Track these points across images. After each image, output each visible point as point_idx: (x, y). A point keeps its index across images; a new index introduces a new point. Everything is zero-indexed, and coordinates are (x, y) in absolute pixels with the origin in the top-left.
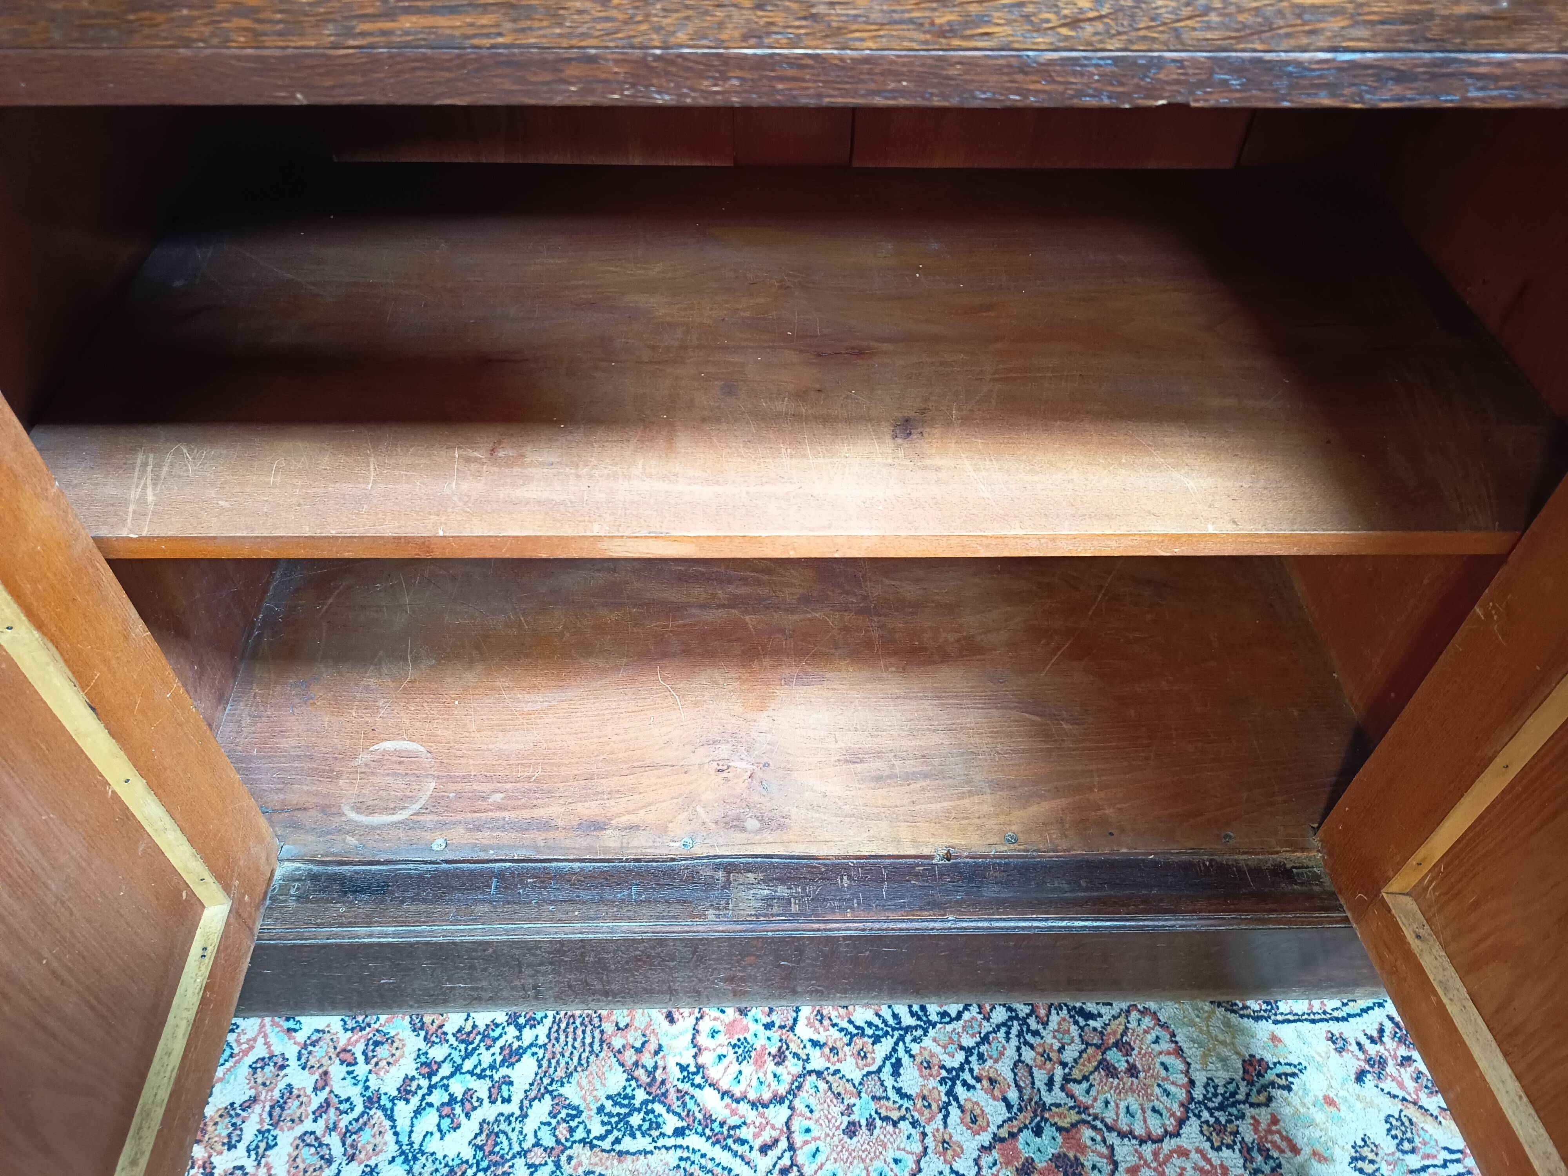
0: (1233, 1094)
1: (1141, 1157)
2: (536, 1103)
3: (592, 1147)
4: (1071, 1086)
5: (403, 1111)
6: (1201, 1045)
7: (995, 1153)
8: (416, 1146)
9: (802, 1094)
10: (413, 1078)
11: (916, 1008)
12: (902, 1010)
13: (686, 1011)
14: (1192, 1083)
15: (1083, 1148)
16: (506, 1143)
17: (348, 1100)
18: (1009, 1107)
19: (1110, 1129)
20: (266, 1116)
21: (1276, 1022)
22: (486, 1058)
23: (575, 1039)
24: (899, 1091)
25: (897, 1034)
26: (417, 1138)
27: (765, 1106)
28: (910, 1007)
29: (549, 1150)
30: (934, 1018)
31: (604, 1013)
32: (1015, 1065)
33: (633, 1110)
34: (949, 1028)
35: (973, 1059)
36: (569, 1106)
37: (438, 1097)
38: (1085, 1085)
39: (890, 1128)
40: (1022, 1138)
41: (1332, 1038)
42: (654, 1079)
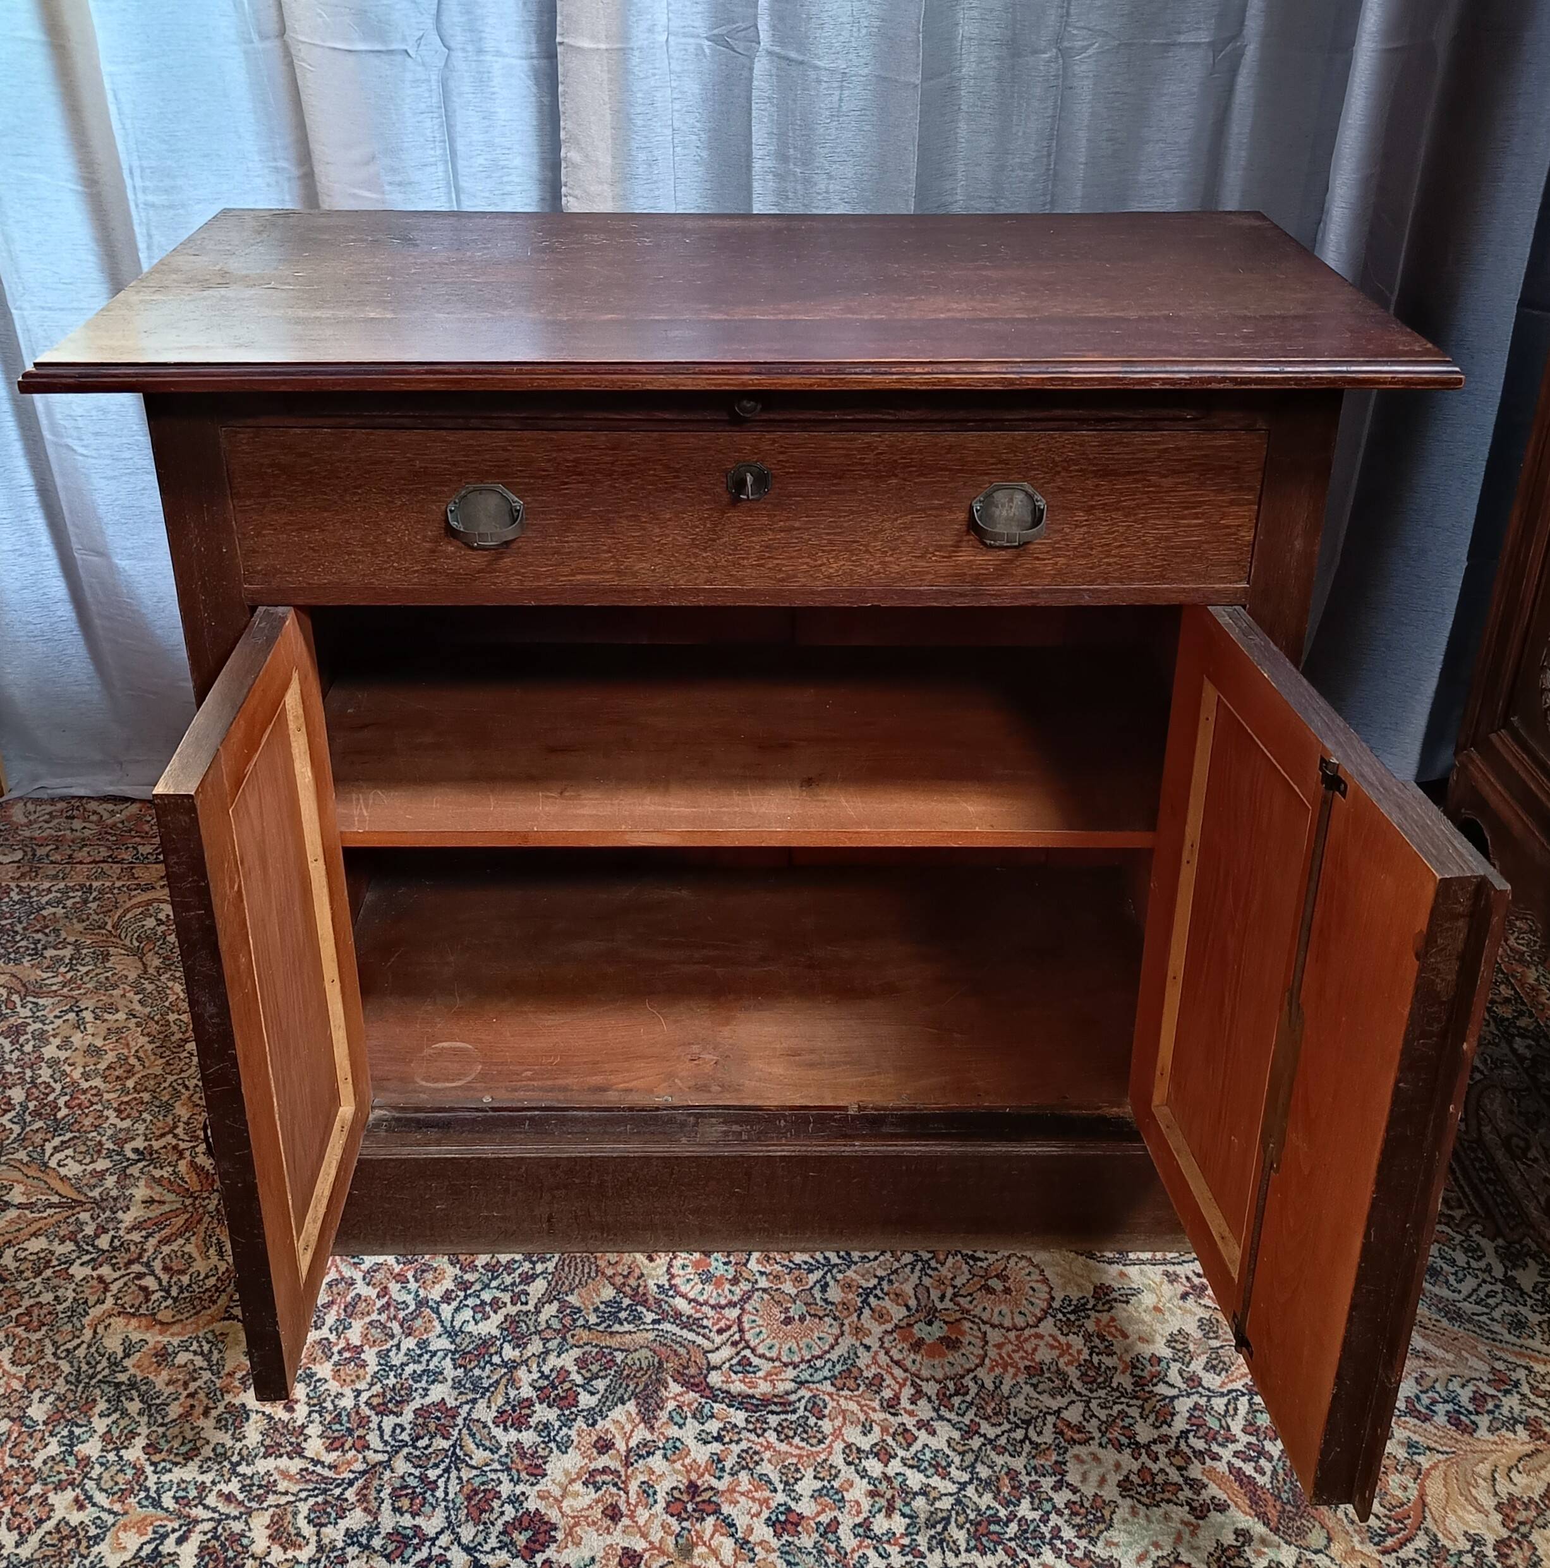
0: (1085, 1304)
1: (1006, 1338)
2: (547, 1306)
3: (590, 1329)
4: (958, 1299)
5: (446, 1310)
6: (1062, 1276)
7: (895, 1335)
8: (457, 1328)
9: (752, 1302)
10: (453, 1291)
11: (842, 1253)
12: (832, 1256)
13: (663, 1255)
14: (1053, 1298)
15: (963, 1333)
16: (524, 1327)
17: (404, 1302)
18: (908, 1309)
19: (984, 1323)
20: (341, 1311)
21: (1124, 1265)
22: (508, 1280)
23: (576, 1269)
24: (825, 1300)
25: (826, 1269)
26: (457, 1324)
27: (723, 1308)
28: (838, 1253)
29: (558, 1331)
30: (856, 1259)
31: (599, 1255)
32: (917, 1286)
33: (621, 1310)
34: (867, 1265)
35: (885, 1284)
36: (573, 1307)
37: (470, 1302)
38: (969, 1298)
39: (817, 1320)
40: (916, 1326)
41: (1166, 1274)
42: (638, 1293)
